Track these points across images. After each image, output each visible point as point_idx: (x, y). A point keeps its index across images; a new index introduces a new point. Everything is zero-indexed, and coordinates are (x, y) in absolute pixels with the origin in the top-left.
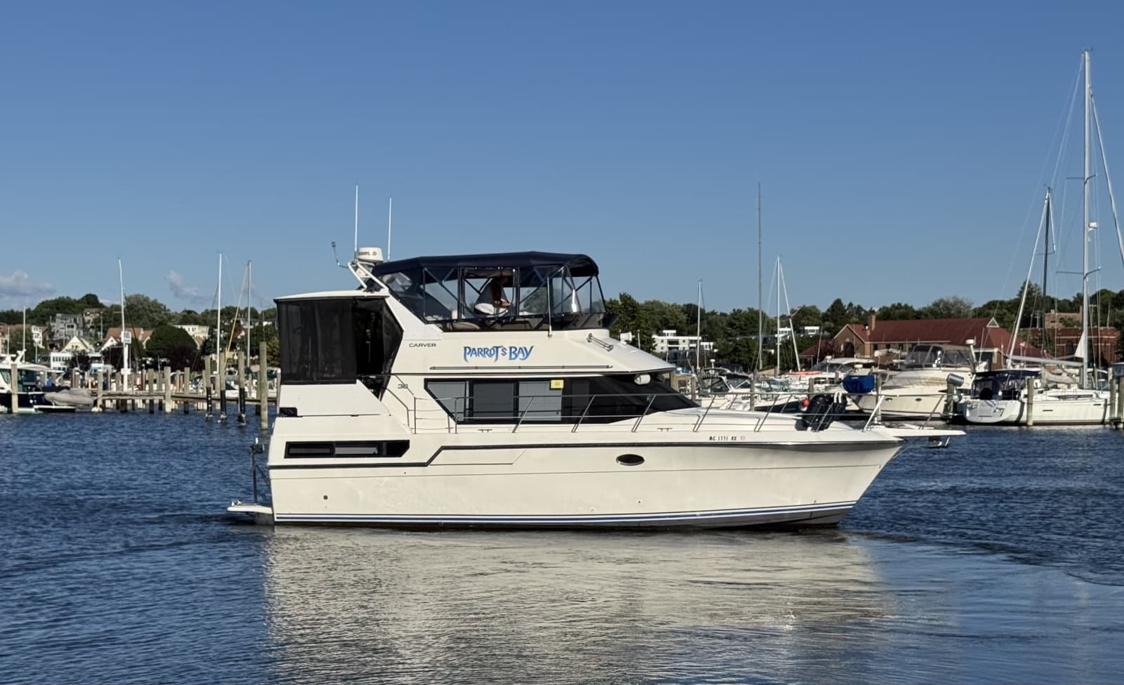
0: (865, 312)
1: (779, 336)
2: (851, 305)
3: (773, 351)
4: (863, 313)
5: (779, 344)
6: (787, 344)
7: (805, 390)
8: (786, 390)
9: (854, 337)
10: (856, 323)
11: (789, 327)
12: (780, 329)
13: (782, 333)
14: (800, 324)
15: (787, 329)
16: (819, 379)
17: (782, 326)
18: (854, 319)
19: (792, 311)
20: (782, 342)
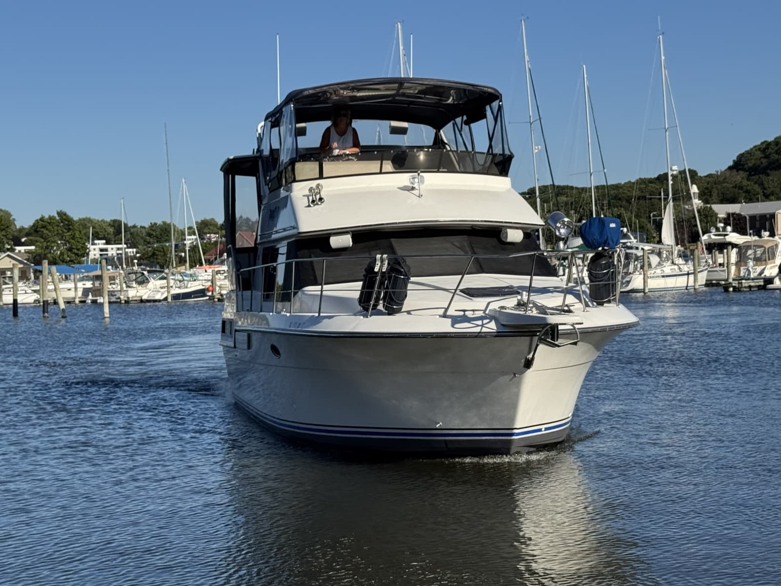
0: (252, 222)
1: (188, 243)
2: (241, 217)
3: (183, 254)
4: (250, 223)
5: (187, 249)
6: (194, 248)
7: (209, 280)
8: (195, 280)
9: (245, 241)
10: (246, 231)
11: (195, 234)
12: (187, 237)
13: (190, 240)
14: (203, 232)
15: (193, 237)
16: (220, 271)
17: (189, 234)
18: (244, 228)
19: (197, 223)
20: (190, 247)
